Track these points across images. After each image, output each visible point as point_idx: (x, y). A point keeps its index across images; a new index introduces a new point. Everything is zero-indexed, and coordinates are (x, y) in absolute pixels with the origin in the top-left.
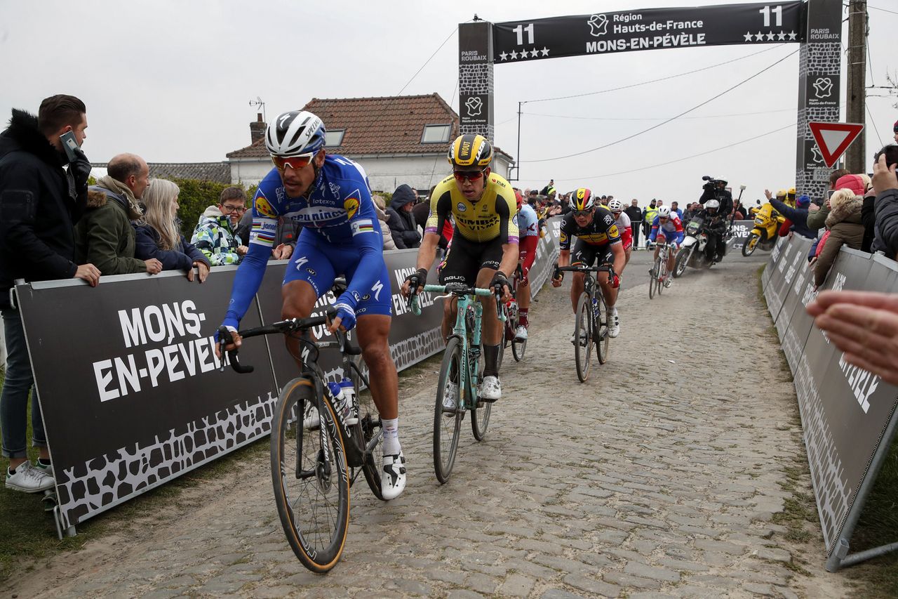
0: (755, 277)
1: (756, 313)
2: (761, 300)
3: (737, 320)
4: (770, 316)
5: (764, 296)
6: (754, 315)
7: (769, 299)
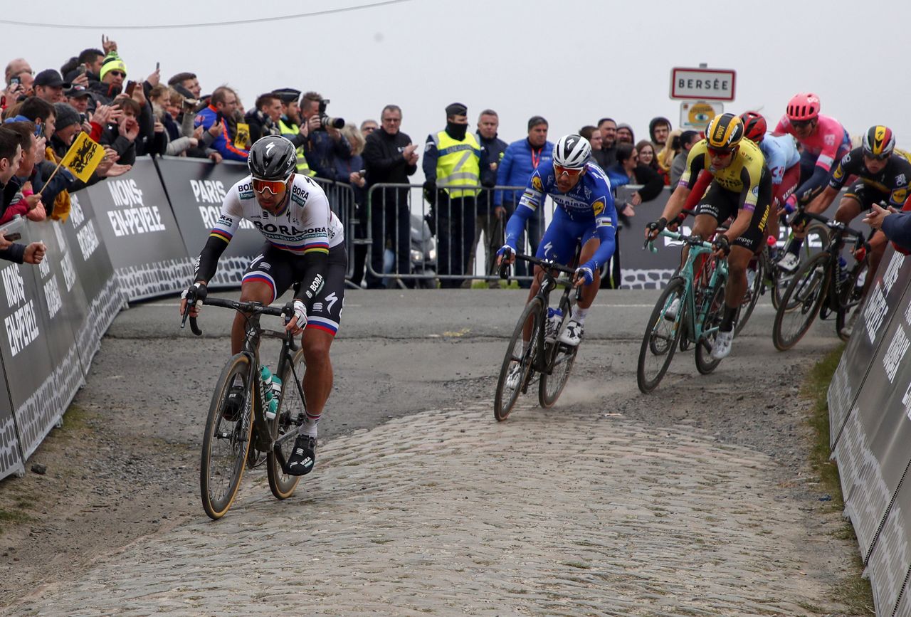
0: (806, 393)
1: (803, 522)
2: (824, 478)
3: (734, 548)
4: (850, 535)
5: (834, 463)
6: (798, 530)
7: (849, 474)
